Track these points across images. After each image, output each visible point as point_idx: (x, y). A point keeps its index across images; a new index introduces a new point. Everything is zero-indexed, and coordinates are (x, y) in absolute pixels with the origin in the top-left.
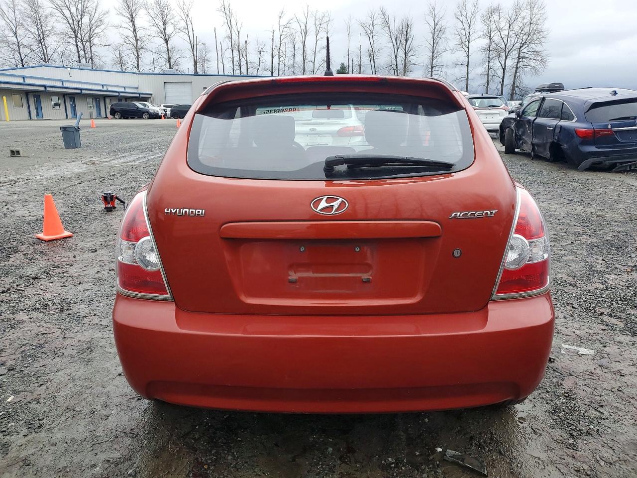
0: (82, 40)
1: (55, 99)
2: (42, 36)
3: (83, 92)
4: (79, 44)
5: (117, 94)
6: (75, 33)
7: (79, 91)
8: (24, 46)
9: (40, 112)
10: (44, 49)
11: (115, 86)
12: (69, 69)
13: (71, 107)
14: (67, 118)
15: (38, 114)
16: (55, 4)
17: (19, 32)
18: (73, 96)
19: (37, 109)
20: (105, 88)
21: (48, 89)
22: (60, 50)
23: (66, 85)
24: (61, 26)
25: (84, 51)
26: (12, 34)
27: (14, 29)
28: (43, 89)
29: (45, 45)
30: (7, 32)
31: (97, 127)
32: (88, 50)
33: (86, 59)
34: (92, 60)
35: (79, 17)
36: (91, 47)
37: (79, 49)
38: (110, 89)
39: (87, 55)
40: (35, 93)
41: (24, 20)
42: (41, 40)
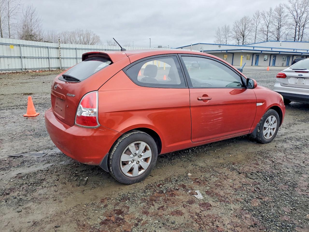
0: (299, 27)
1: (266, 57)
2: (279, 27)
3: (281, 53)
4: (298, 29)
5: (301, 54)
6: (296, 23)
7: (278, 53)
8: (270, 32)
9: (257, 63)
10: (279, 32)
11: (302, 50)
12: (281, 42)
13: (273, 61)
14: (269, 66)
15: (256, 64)
16: (290, 10)
17: (270, 26)
18: (276, 55)
19: (256, 61)
20: (295, 51)
21: (263, 52)
22: (287, 32)
23: (273, 50)
24: (291, 20)
25: (299, 32)
26: (266, 27)
27: (268, 25)
28: (260, 52)
29: (280, 31)
30: (264, 26)
31: (270, 70)
32: (301, 32)
33: (299, 36)
34: (302, 36)
35: (301, 15)
36: (303, 30)
37: (297, 31)
38: (298, 51)
39: (300, 34)
40: (257, 54)
41: (273, 20)
42: (278, 29)
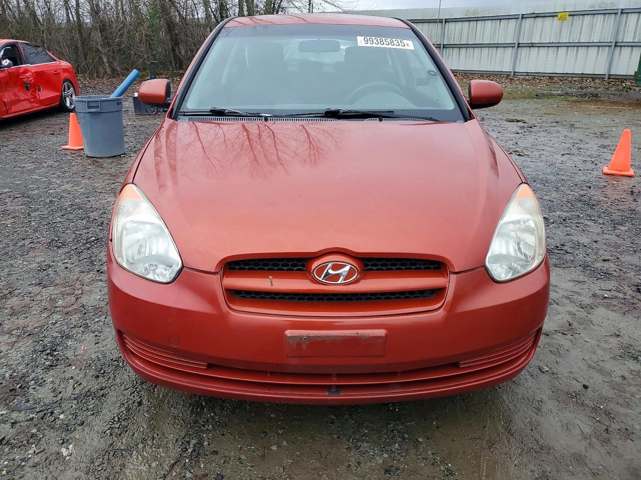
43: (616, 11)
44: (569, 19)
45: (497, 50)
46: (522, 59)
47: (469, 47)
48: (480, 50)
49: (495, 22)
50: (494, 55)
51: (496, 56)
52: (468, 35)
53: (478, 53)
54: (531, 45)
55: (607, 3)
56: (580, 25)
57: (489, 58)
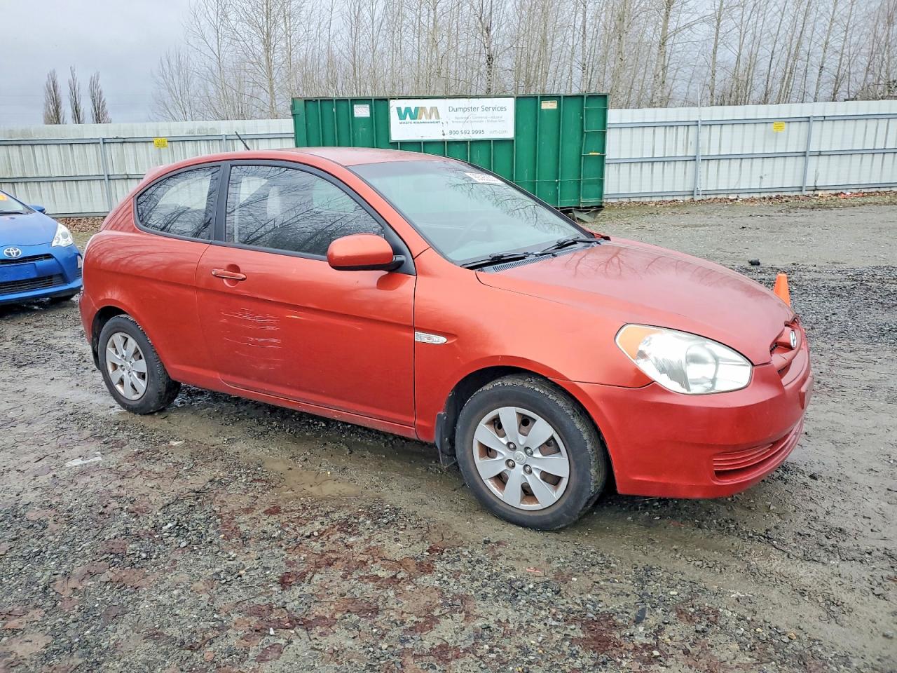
43: (220, 138)
44: (168, 145)
45: (77, 186)
46: (118, 195)
47: (30, 182)
48: (50, 187)
49: (63, 148)
50: (76, 192)
51: (79, 194)
52: (23, 165)
53: (48, 190)
54: (126, 177)
55: (206, 129)
56: (182, 153)
57: (69, 195)
